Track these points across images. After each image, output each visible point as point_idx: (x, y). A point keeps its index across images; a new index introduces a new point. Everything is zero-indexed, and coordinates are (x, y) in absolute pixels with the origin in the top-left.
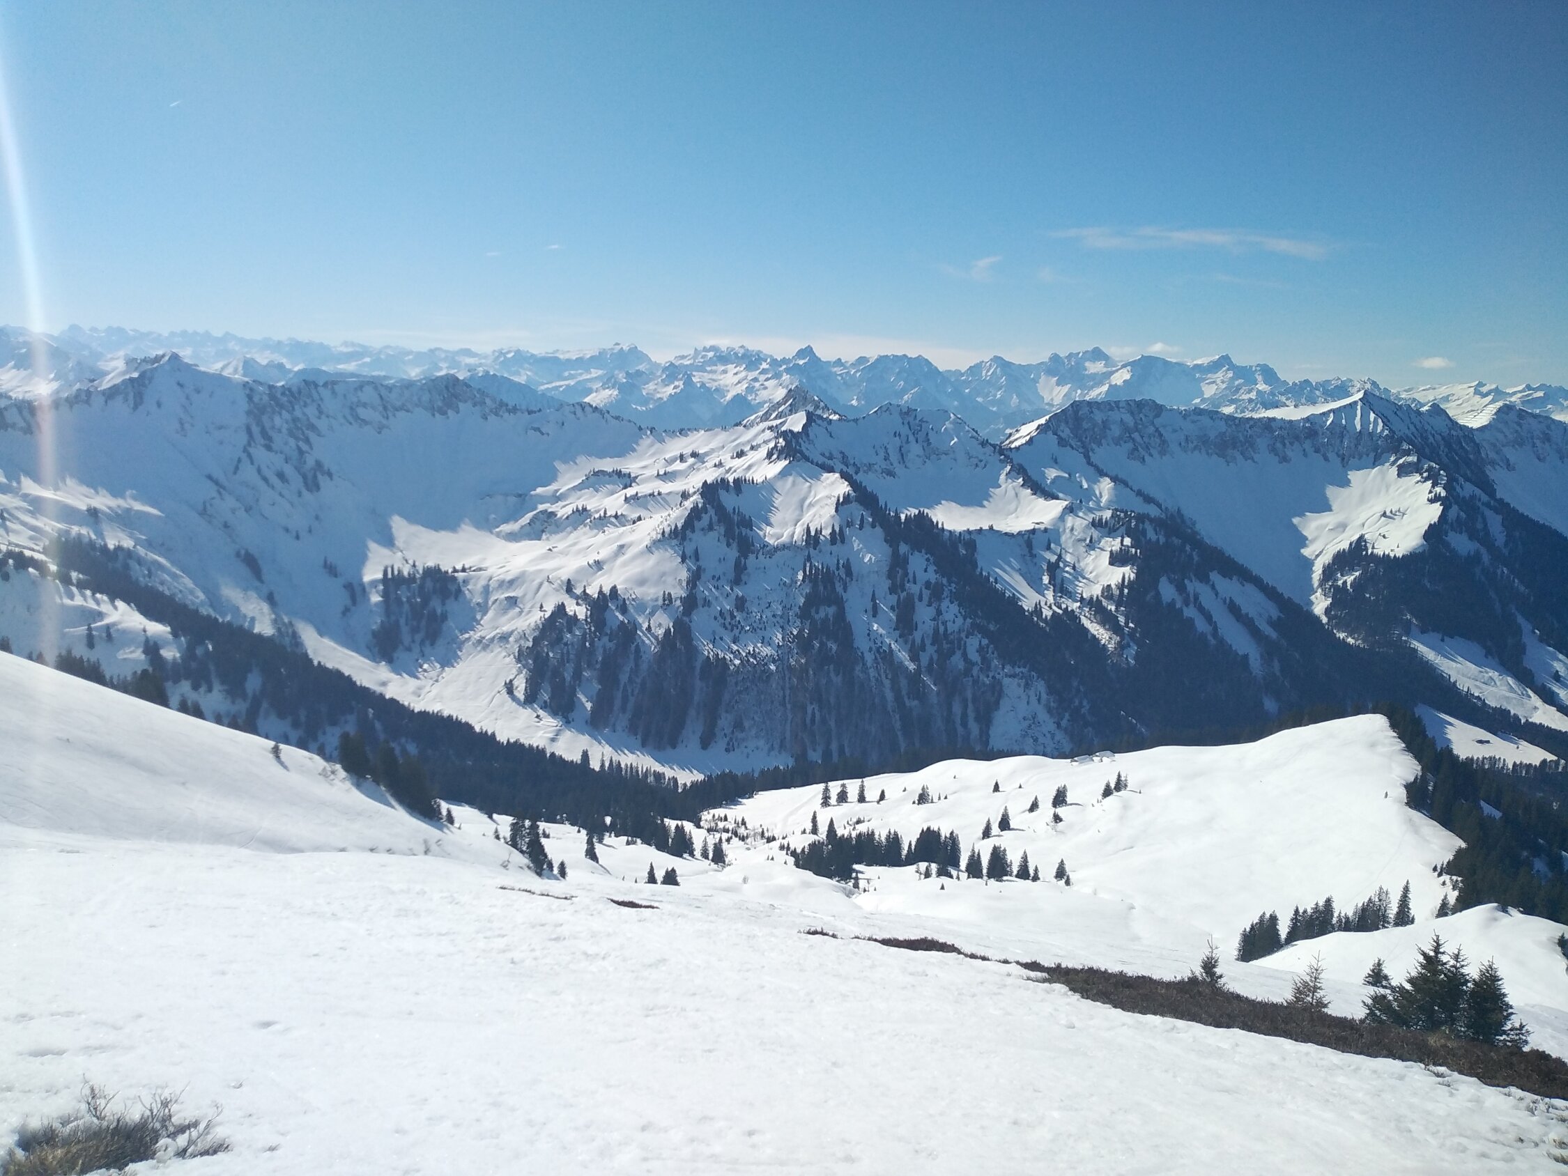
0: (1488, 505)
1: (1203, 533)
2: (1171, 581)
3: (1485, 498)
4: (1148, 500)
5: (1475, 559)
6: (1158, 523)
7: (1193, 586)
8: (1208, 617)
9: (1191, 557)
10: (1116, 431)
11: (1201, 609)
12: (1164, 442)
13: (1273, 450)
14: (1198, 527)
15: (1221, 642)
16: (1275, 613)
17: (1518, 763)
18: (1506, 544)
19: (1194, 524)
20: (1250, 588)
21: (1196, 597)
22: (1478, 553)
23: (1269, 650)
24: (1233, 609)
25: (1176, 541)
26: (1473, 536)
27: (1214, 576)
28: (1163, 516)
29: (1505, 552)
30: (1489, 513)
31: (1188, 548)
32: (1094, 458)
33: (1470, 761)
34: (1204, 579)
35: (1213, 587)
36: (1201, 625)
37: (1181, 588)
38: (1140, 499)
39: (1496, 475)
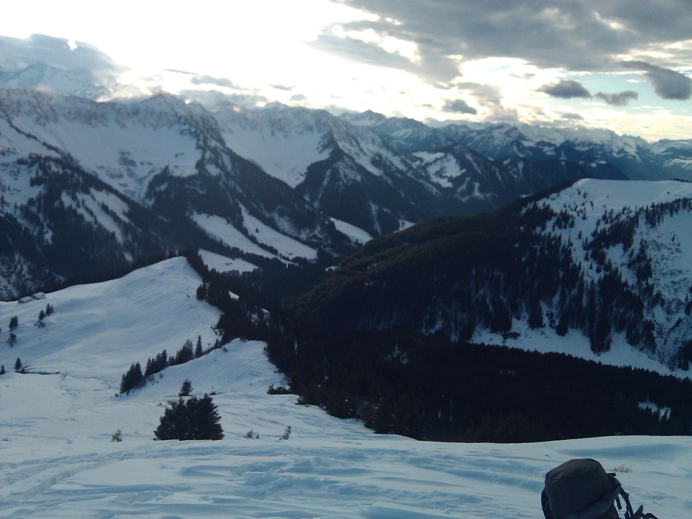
0: (223, 151)
1: (83, 166)
2: (68, 194)
3: (221, 147)
4: (50, 148)
5: (218, 178)
6: (57, 161)
7: (80, 196)
8: (91, 213)
9: (78, 180)
10: (26, 108)
11: (87, 209)
12: (56, 115)
13: (118, 121)
14: (80, 164)
15: (100, 226)
16: (126, 208)
17: (244, 271)
18: (232, 170)
19: (78, 161)
20: (112, 196)
21: (83, 202)
22: (220, 175)
23: (126, 228)
24: (105, 208)
25: (69, 172)
26: (217, 165)
27: (93, 190)
28: (60, 157)
29: (232, 173)
30: (223, 155)
31: (76, 175)
32: (14, 124)
33: (224, 273)
34: (87, 192)
35: (92, 197)
36: (88, 218)
37: (74, 198)
38: (45, 148)
39: (225, 136)
